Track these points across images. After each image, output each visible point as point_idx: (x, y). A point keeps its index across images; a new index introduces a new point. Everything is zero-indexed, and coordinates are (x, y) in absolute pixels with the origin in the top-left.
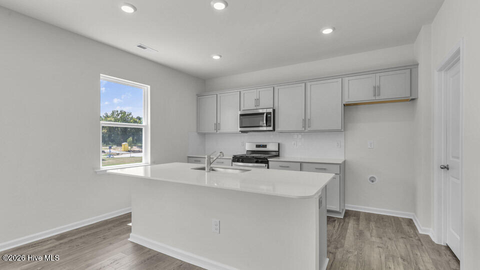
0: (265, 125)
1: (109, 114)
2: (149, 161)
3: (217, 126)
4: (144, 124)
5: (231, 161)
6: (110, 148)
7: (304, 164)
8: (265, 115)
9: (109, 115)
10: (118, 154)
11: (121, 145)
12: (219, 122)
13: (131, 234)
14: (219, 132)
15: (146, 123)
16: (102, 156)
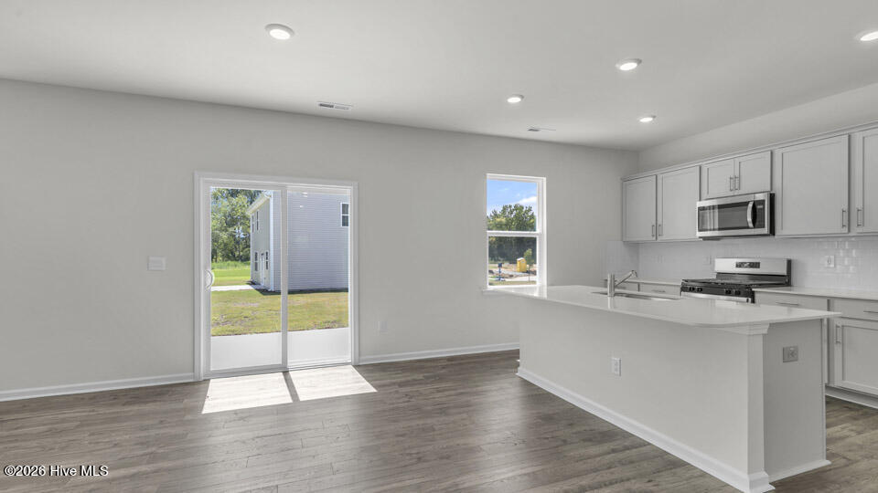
0: (751, 225)
1: (499, 210)
2: (545, 283)
3: (657, 229)
4: (538, 230)
5: (679, 289)
6: (500, 266)
7: (836, 301)
8: (751, 205)
9: (498, 213)
10: (511, 276)
11: (515, 262)
12: (659, 222)
13: (519, 368)
14: (659, 238)
15: (541, 230)
16: (490, 278)
